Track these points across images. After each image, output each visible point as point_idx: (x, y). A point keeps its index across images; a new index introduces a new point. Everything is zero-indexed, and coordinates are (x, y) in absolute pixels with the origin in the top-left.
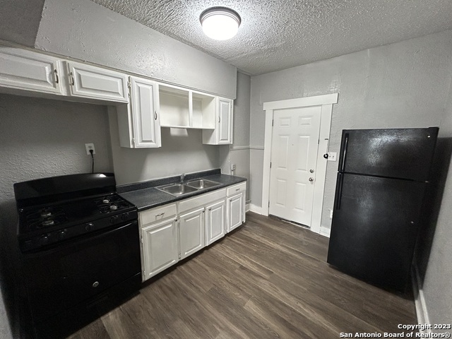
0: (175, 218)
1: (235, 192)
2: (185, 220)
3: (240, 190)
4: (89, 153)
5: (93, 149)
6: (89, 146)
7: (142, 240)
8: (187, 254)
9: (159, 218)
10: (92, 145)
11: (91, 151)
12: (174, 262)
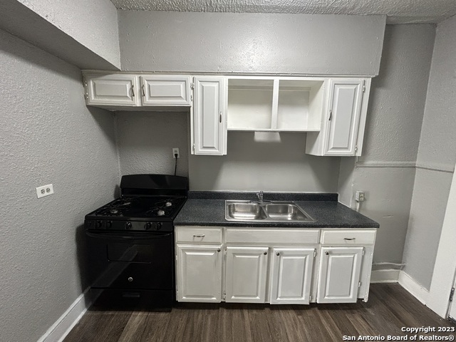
0: (219, 247)
1: (344, 242)
2: (234, 254)
3: (357, 242)
4: (174, 157)
5: (178, 153)
6: (176, 150)
7: (177, 257)
8: (233, 299)
9: (197, 239)
10: (177, 149)
11: (176, 155)
12: (214, 299)
